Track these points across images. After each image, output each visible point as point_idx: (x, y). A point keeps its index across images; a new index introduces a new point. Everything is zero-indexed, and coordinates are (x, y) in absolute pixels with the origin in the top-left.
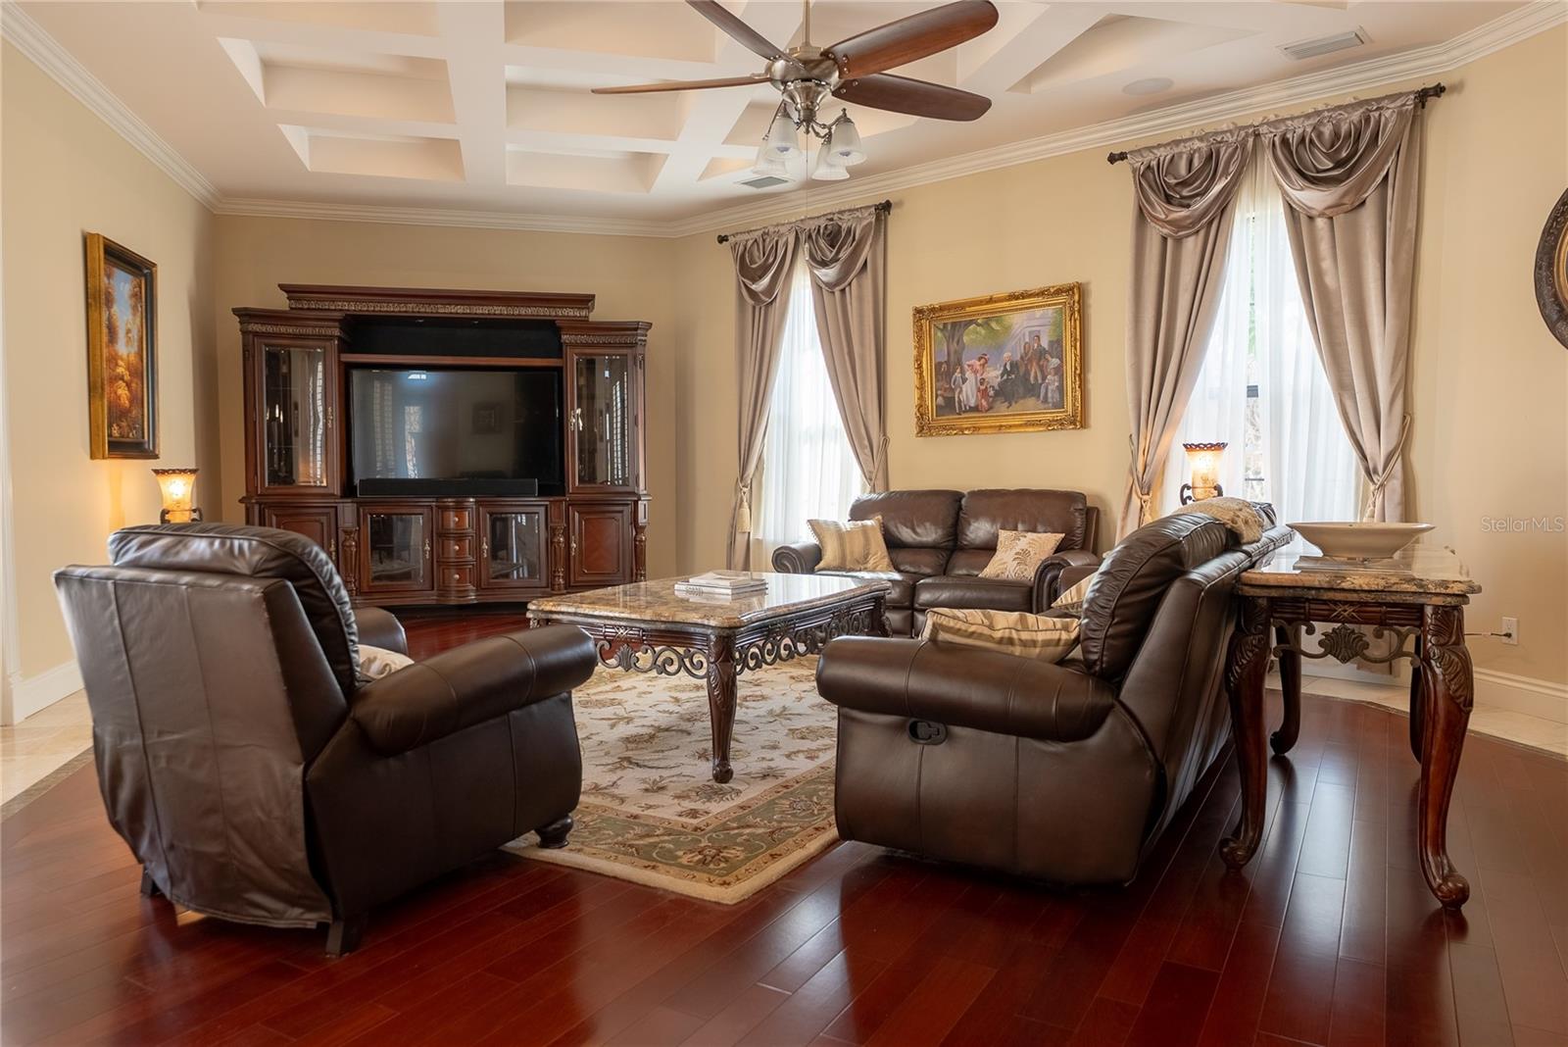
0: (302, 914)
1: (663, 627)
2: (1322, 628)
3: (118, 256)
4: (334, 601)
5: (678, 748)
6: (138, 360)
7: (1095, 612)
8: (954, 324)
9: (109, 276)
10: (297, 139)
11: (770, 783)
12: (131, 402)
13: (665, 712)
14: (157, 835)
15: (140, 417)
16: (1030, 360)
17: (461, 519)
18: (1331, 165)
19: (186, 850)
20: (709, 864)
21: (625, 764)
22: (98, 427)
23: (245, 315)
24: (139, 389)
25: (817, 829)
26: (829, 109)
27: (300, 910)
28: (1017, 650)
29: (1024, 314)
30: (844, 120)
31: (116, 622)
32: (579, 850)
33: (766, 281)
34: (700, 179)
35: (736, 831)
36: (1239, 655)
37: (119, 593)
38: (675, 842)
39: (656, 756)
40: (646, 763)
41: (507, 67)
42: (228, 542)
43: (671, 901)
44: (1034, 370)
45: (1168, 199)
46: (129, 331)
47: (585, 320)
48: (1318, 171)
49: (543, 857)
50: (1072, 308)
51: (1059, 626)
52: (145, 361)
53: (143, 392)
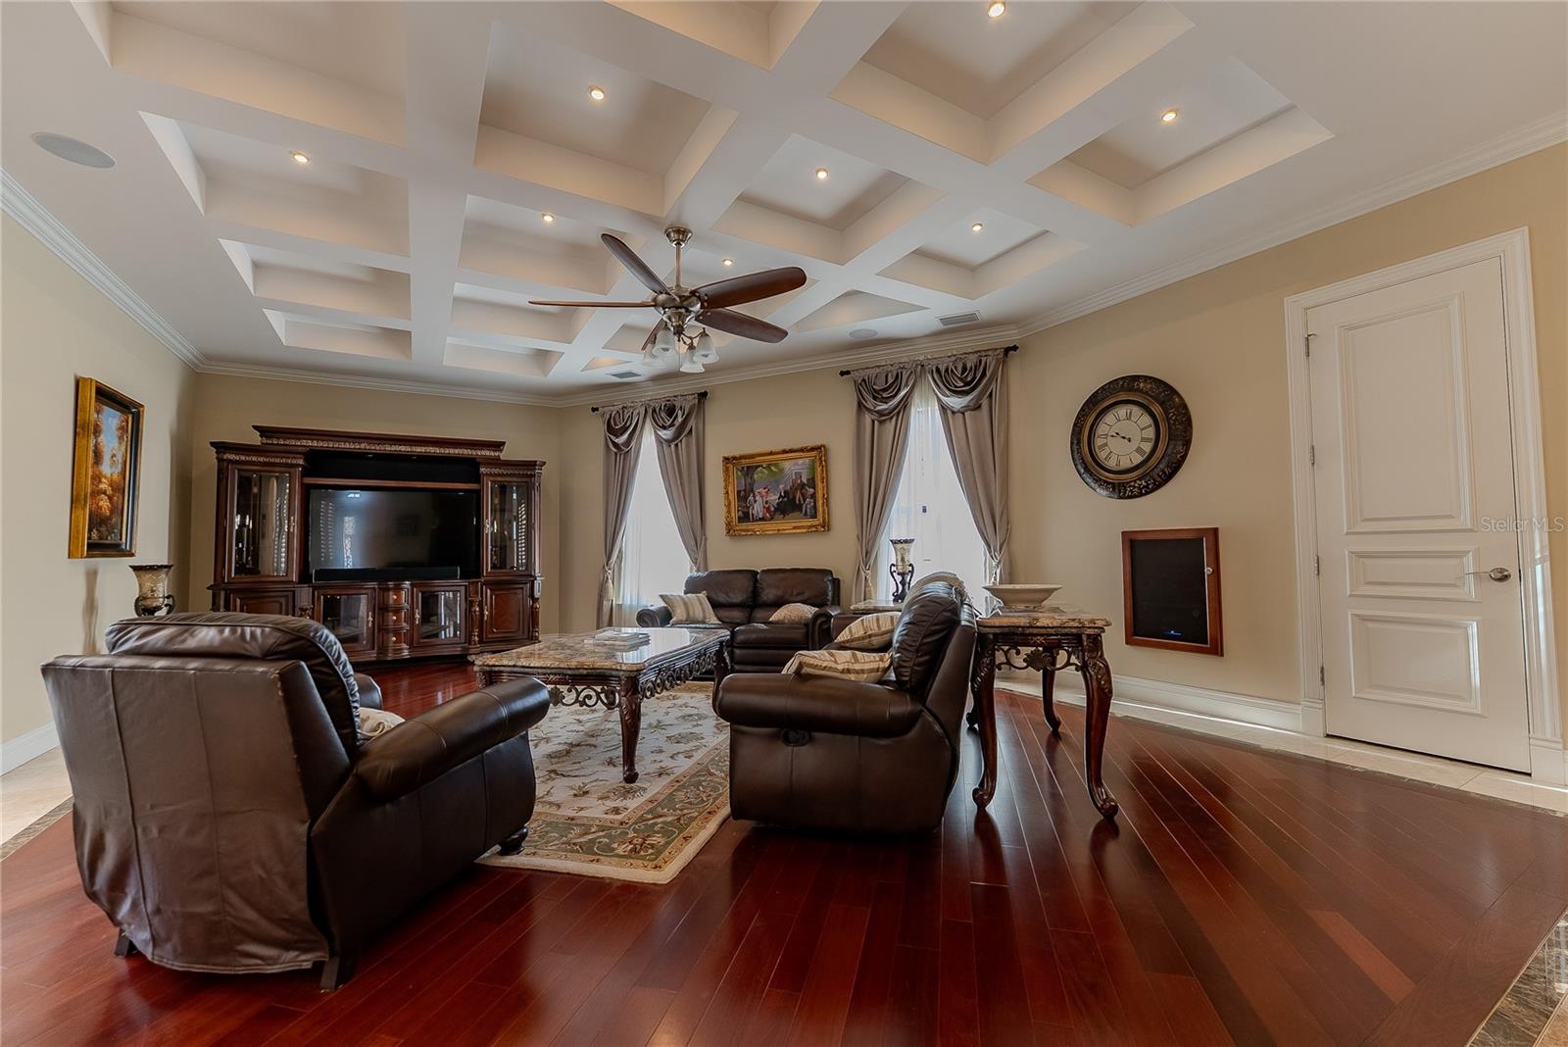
0: (298, 956)
1: (585, 672)
2: (1026, 650)
3: (107, 396)
4: (341, 676)
5: (590, 758)
6: (121, 477)
7: (905, 649)
8: (748, 468)
9: (98, 412)
10: (277, 320)
11: (665, 780)
12: (112, 511)
13: (572, 731)
14: (142, 901)
15: (119, 523)
16: (796, 489)
17: (399, 597)
18: (962, 384)
19: (174, 913)
20: (639, 852)
21: (553, 775)
22: (78, 531)
23: (221, 447)
24: (120, 502)
25: (709, 813)
26: (693, 328)
27: (296, 953)
28: (852, 677)
29: (791, 462)
30: (704, 334)
31: (112, 706)
32: (534, 854)
33: (625, 436)
34: (582, 371)
35: (652, 821)
36: (978, 670)
37: (116, 680)
38: (609, 836)
39: (577, 766)
40: (570, 773)
41: (456, 284)
42: (239, 630)
43: (617, 887)
44: (798, 495)
45: (875, 398)
46: (114, 456)
47: (498, 458)
48: (956, 387)
49: (504, 863)
50: (820, 459)
51: (878, 659)
52: (127, 479)
53: (123, 503)
